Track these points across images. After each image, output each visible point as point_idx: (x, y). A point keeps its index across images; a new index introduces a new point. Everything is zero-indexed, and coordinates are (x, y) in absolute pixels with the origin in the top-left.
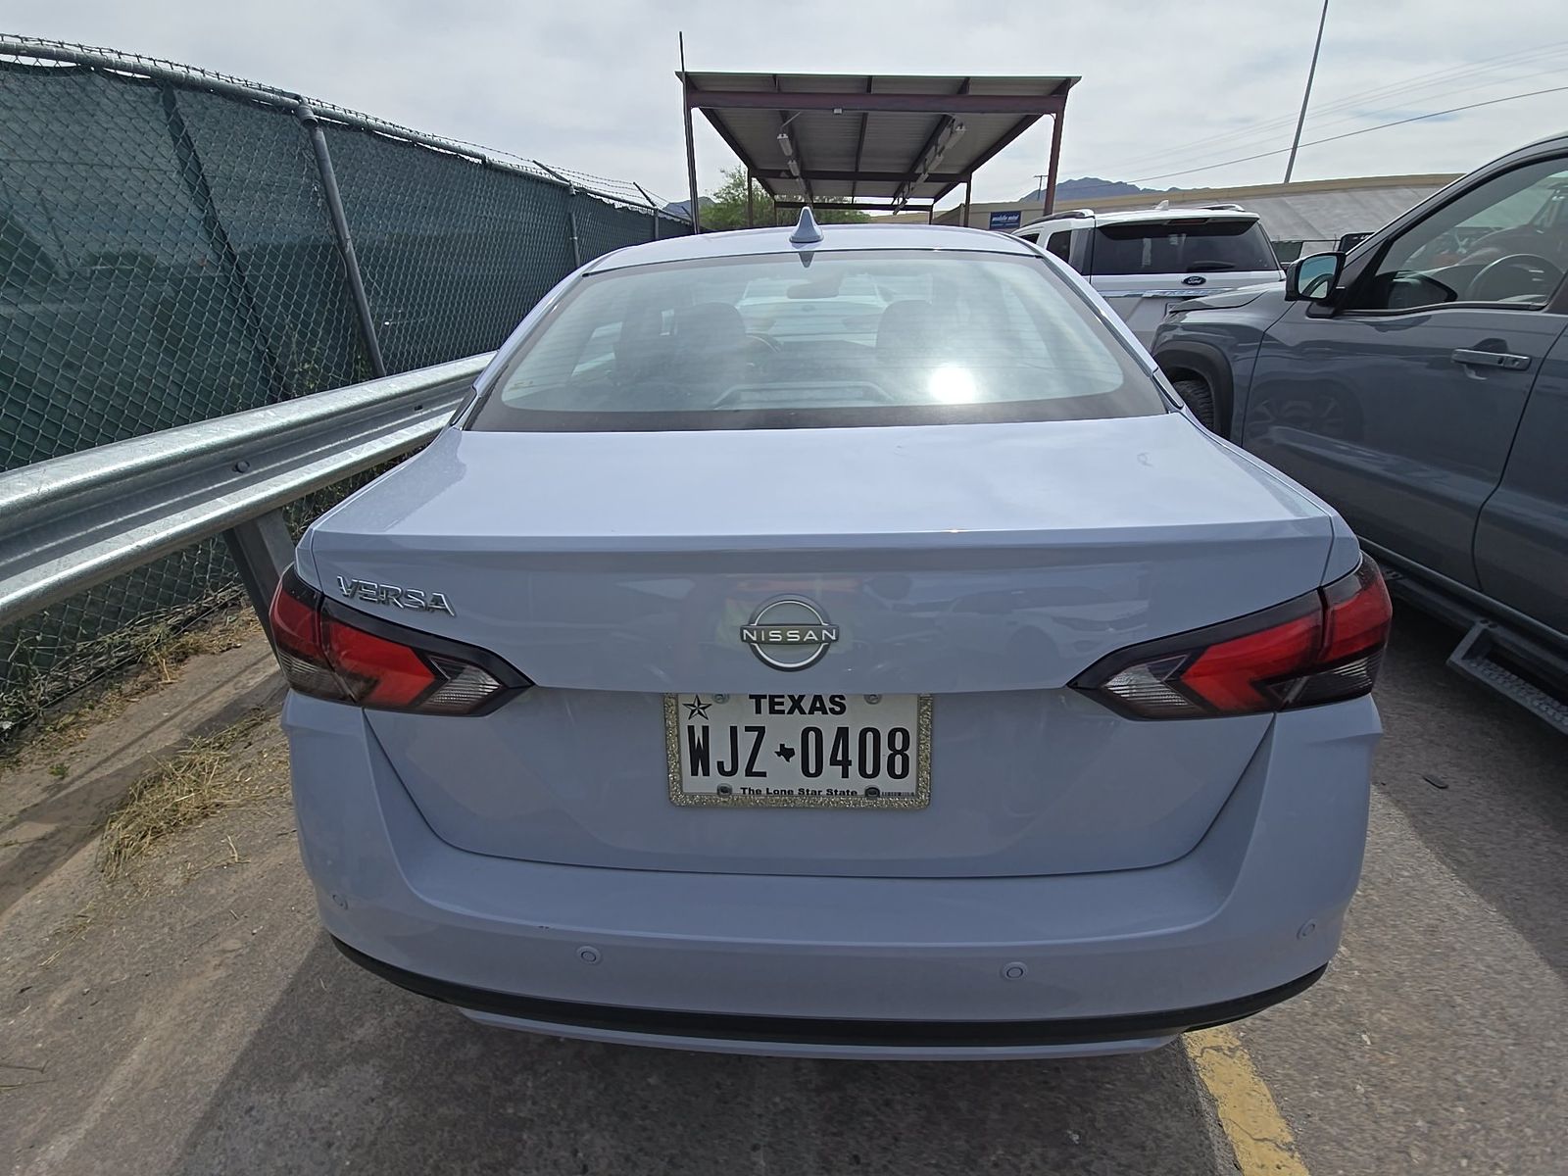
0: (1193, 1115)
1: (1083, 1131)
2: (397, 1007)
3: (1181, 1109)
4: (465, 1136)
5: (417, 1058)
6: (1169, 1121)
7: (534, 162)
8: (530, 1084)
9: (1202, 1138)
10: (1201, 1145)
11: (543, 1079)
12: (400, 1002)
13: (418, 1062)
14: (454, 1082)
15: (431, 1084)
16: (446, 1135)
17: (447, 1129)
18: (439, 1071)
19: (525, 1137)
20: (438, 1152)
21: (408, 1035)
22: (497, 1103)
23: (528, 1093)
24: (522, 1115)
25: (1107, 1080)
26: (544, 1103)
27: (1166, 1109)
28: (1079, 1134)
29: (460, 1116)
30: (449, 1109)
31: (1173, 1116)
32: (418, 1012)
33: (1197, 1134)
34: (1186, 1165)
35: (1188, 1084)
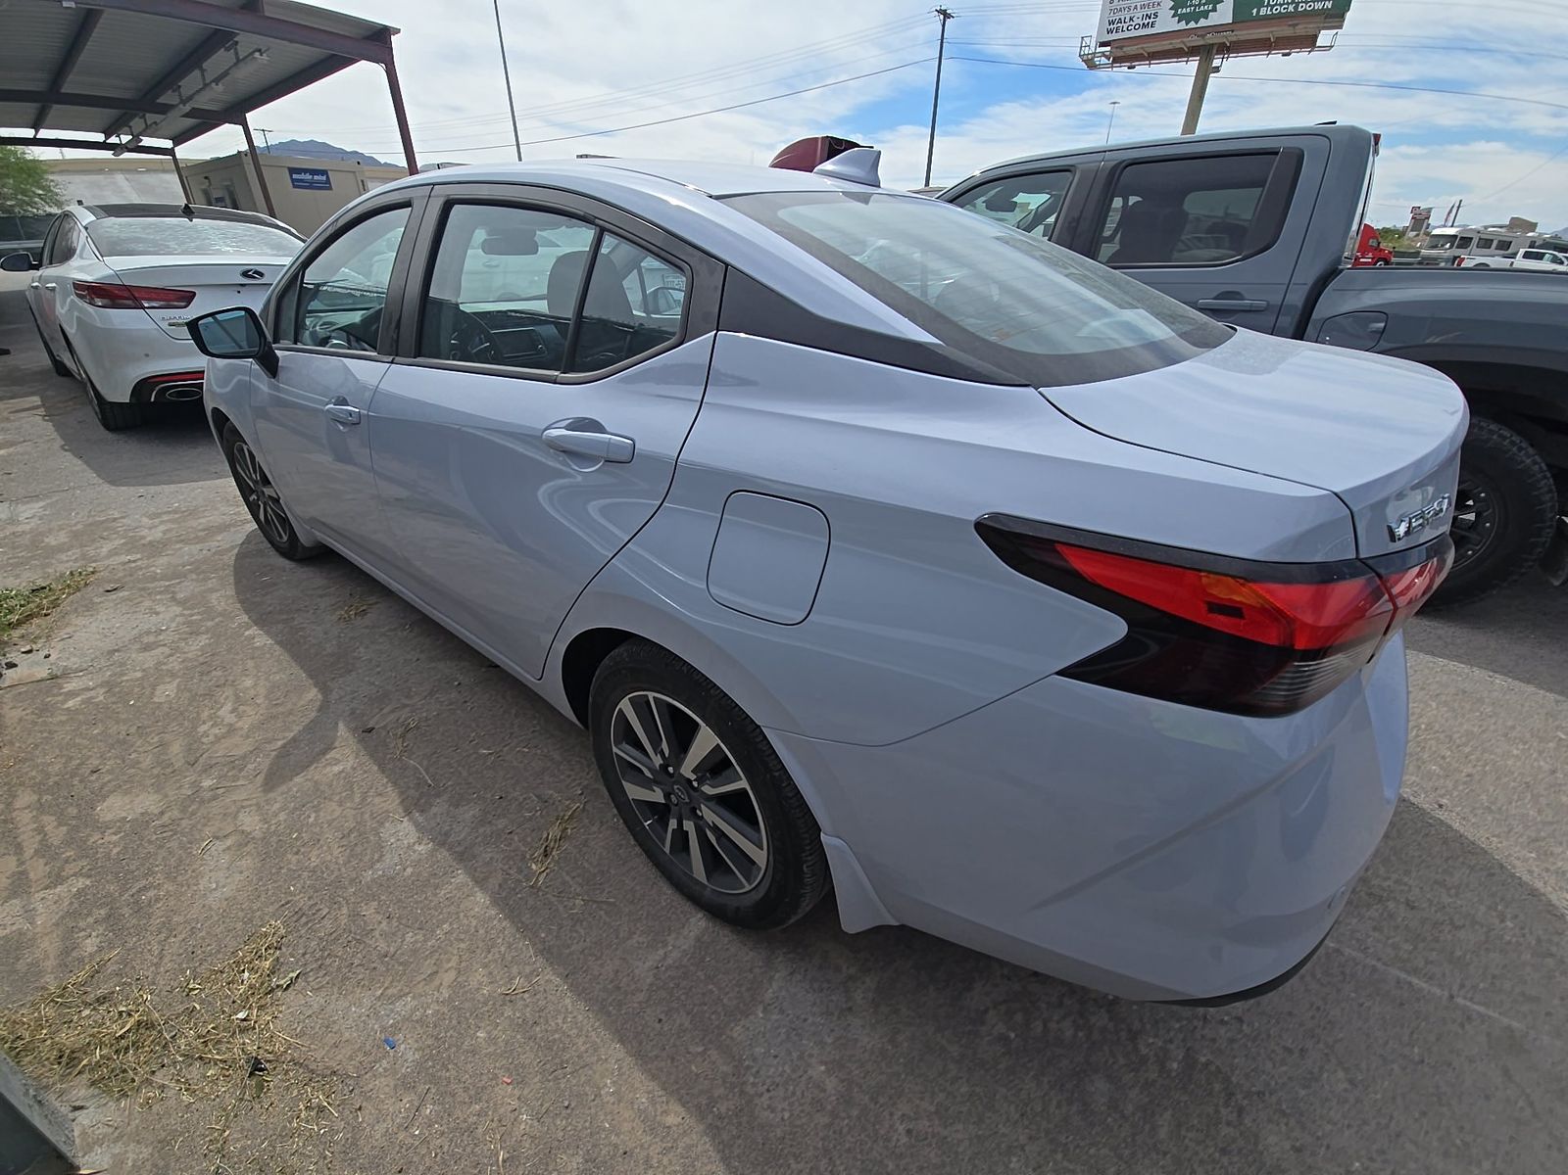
2: (1012, 1165)
4: (1195, 1115)
5: (1092, 1151)
8: (1151, 1040)
11: (1148, 1026)
12: (1006, 1159)
13: (1098, 1150)
14: (1133, 1114)
15: (1129, 1140)
16: (1190, 1135)
17: (1183, 1133)
18: (1116, 1128)
19: (1203, 1059)
20: (1207, 1147)
21: (1059, 1156)
22: (1165, 1075)
23: (1160, 1044)
24: (1180, 1057)
26: (1172, 1034)
29: (1173, 1116)
30: (1162, 1126)
32: (1030, 1138)
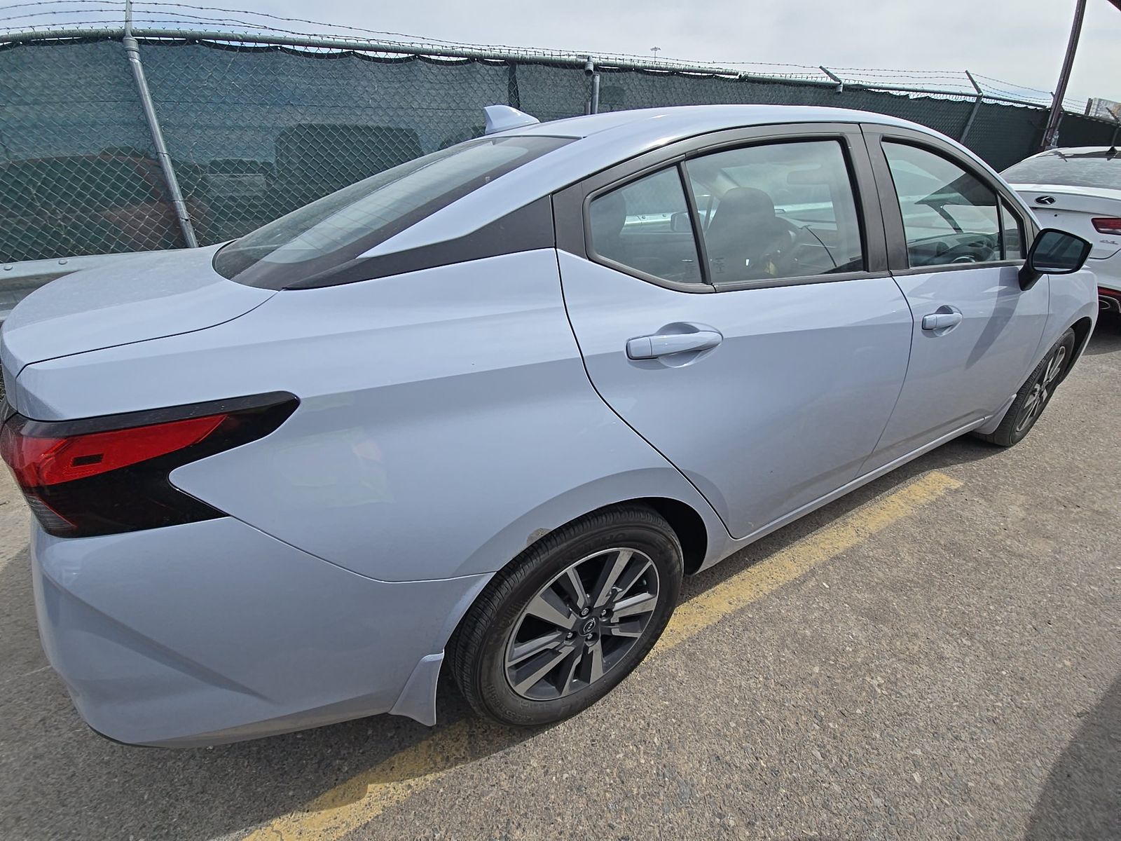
0: (226, 826)
1: (214, 752)
3: (231, 817)
6: (222, 809)
7: (821, 67)
9: (209, 834)
10: (204, 833)
25: (251, 760)
27: (230, 806)
28: (213, 749)
31: (225, 812)
33: (212, 830)
34: (190, 823)
35: (249, 821)
